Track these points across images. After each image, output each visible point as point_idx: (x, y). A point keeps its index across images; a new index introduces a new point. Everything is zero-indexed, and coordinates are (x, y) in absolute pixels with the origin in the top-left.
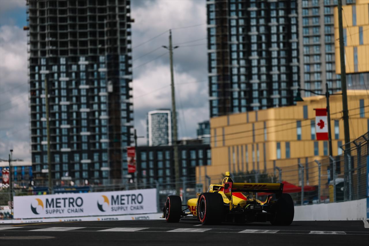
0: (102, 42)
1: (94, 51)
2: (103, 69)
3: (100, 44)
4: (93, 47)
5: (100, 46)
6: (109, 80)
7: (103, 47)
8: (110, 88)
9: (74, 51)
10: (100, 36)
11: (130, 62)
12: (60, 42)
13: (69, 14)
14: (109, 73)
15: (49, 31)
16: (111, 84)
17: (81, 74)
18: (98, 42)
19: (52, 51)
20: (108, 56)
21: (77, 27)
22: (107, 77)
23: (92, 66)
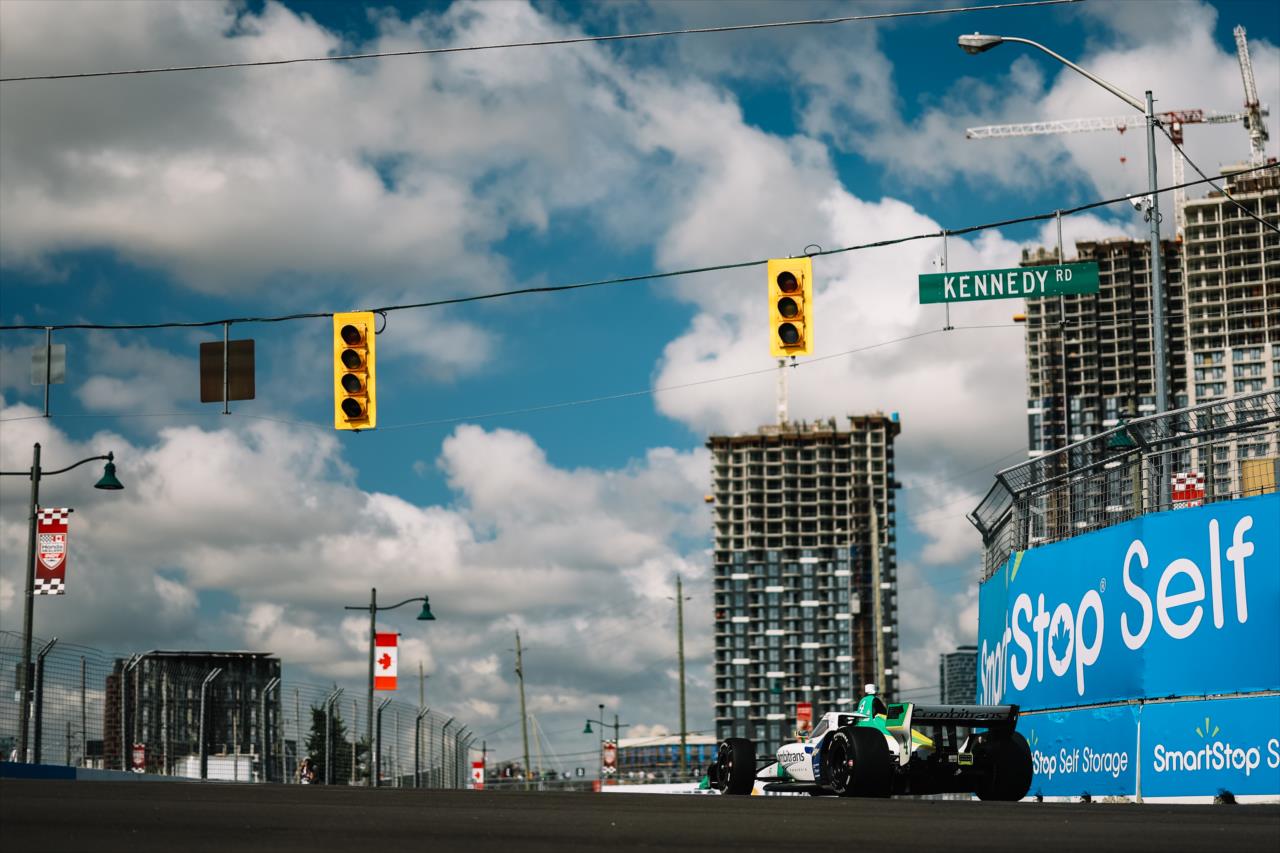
0: (842, 524)
1: (828, 539)
2: (843, 573)
3: (838, 527)
4: (825, 532)
5: (838, 531)
6: (854, 590)
7: (844, 532)
8: (855, 606)
9: (793, 540)
10: (838, 514)
11: (892, 559)
12: (769, 524)
13: (784, 474)
14: (854, 579)
15: (749, 503)
16: (856, 598)
17: (805, 580)
18: (835, 524)
19: (754, 540)
20: (853, 549)
21: (799, 497)
22: (850, 587)
23: (823, 566)
